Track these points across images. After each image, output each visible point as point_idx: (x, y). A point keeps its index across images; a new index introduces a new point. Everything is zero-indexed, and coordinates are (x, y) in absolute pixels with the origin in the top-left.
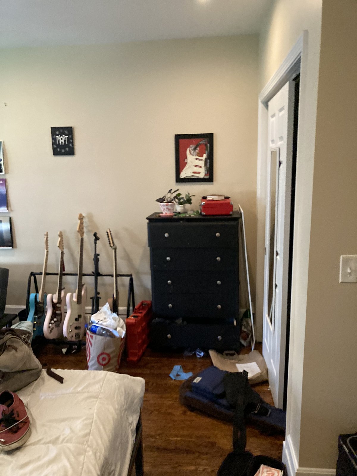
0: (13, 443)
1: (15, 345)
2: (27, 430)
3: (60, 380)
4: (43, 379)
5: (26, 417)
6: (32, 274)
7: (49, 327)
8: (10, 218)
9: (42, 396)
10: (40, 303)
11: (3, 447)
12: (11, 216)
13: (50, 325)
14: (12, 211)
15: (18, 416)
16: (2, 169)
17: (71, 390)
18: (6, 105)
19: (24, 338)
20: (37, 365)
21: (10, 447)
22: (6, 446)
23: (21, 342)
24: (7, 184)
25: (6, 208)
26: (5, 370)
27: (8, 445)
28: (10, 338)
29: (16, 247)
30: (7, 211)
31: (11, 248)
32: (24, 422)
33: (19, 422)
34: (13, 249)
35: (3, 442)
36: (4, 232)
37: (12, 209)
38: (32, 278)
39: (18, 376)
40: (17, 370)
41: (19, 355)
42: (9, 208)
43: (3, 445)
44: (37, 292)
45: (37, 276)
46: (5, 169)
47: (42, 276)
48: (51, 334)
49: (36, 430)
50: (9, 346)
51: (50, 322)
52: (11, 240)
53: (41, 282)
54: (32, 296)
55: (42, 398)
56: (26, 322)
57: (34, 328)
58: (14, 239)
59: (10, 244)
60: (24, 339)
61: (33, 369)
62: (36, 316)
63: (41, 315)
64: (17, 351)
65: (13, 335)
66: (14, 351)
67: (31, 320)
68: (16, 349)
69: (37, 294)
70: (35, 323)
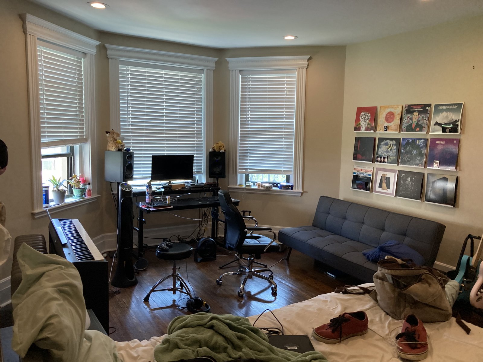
0: (409, 354)
1: (429, 281)
2: (423, 352)
3: (468, 331)
4: (450, 324)
5: (425, 342)
6: (470, 236)
7: (477, 295)
8: (457, 178)
9: (445, 336)
10: (472, 267)
11: (400, 353)
12: (458, 175)
13: (479, 293)
14: (460, 170)
15: (419, 338)
16: (458, 129)
17: (476, 343)
18: (474, 68)
19: (439, 279)
20: (448, 308)
21: (406, 356)
22: (403, 353)
23: (436, 281)
24: (460, 144)
25: (455, 168)
26: (416, 299)
27: (405, 354)
28: (426, 274)
29: (458, 207)
30: (456, 170)
31: (453, 206)
32: (422, 345)
33: (418, 342)
34: (455, 208)
35: (401, 349)
36: (448, 190)
37: (461, 168)
38: (469, 240)
39: (427, 309)
40: (426, 303)
41: (431, 290)
42: (458, 167)
43: (400, 352)
44: (472, 255)
45: (474, 239)
46: (461, 129)
47: (480, 241)
48: (477, 302)
49: (432, 356)
50: (424, 279)
51: (479, 290)
52: (454, 199)
53: (478, 247)
54: (465, 258)
55: (445, 337)
56: (453, 282)
57: (460, 290)
58: (457, 199)
59: (453, 203)
60: (440, 281)
61: (442, 310)
62: (465, 280)
63: (471, 280)
64: (430, 287)
65: (429, 272)
66: (427, 285)
67: (459, 281)
68: (430, 285)
69: (471, 258)
70: (463, 286)
